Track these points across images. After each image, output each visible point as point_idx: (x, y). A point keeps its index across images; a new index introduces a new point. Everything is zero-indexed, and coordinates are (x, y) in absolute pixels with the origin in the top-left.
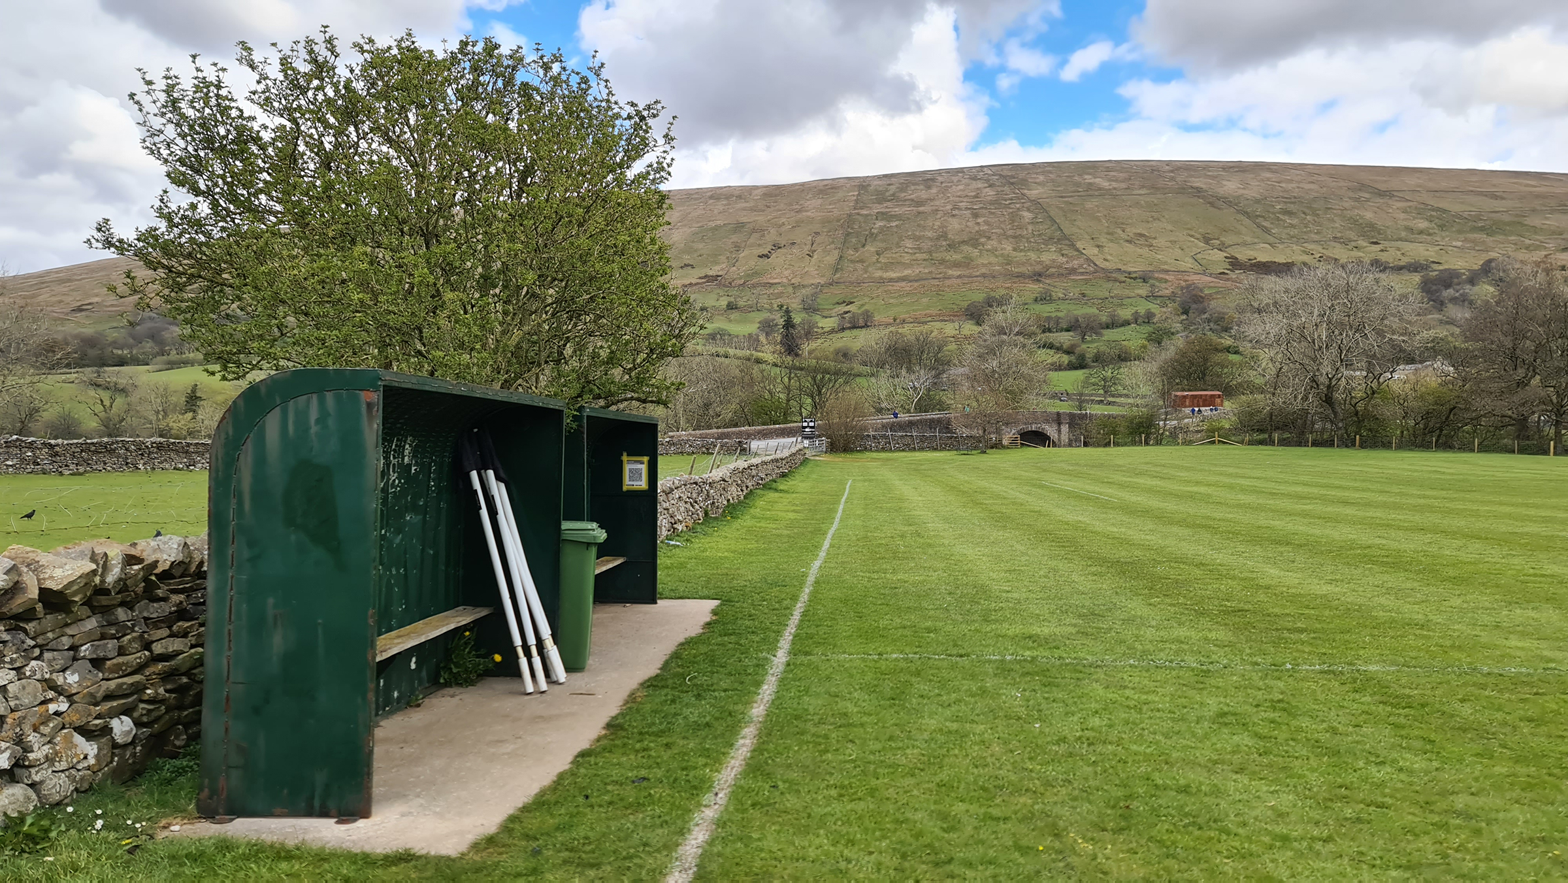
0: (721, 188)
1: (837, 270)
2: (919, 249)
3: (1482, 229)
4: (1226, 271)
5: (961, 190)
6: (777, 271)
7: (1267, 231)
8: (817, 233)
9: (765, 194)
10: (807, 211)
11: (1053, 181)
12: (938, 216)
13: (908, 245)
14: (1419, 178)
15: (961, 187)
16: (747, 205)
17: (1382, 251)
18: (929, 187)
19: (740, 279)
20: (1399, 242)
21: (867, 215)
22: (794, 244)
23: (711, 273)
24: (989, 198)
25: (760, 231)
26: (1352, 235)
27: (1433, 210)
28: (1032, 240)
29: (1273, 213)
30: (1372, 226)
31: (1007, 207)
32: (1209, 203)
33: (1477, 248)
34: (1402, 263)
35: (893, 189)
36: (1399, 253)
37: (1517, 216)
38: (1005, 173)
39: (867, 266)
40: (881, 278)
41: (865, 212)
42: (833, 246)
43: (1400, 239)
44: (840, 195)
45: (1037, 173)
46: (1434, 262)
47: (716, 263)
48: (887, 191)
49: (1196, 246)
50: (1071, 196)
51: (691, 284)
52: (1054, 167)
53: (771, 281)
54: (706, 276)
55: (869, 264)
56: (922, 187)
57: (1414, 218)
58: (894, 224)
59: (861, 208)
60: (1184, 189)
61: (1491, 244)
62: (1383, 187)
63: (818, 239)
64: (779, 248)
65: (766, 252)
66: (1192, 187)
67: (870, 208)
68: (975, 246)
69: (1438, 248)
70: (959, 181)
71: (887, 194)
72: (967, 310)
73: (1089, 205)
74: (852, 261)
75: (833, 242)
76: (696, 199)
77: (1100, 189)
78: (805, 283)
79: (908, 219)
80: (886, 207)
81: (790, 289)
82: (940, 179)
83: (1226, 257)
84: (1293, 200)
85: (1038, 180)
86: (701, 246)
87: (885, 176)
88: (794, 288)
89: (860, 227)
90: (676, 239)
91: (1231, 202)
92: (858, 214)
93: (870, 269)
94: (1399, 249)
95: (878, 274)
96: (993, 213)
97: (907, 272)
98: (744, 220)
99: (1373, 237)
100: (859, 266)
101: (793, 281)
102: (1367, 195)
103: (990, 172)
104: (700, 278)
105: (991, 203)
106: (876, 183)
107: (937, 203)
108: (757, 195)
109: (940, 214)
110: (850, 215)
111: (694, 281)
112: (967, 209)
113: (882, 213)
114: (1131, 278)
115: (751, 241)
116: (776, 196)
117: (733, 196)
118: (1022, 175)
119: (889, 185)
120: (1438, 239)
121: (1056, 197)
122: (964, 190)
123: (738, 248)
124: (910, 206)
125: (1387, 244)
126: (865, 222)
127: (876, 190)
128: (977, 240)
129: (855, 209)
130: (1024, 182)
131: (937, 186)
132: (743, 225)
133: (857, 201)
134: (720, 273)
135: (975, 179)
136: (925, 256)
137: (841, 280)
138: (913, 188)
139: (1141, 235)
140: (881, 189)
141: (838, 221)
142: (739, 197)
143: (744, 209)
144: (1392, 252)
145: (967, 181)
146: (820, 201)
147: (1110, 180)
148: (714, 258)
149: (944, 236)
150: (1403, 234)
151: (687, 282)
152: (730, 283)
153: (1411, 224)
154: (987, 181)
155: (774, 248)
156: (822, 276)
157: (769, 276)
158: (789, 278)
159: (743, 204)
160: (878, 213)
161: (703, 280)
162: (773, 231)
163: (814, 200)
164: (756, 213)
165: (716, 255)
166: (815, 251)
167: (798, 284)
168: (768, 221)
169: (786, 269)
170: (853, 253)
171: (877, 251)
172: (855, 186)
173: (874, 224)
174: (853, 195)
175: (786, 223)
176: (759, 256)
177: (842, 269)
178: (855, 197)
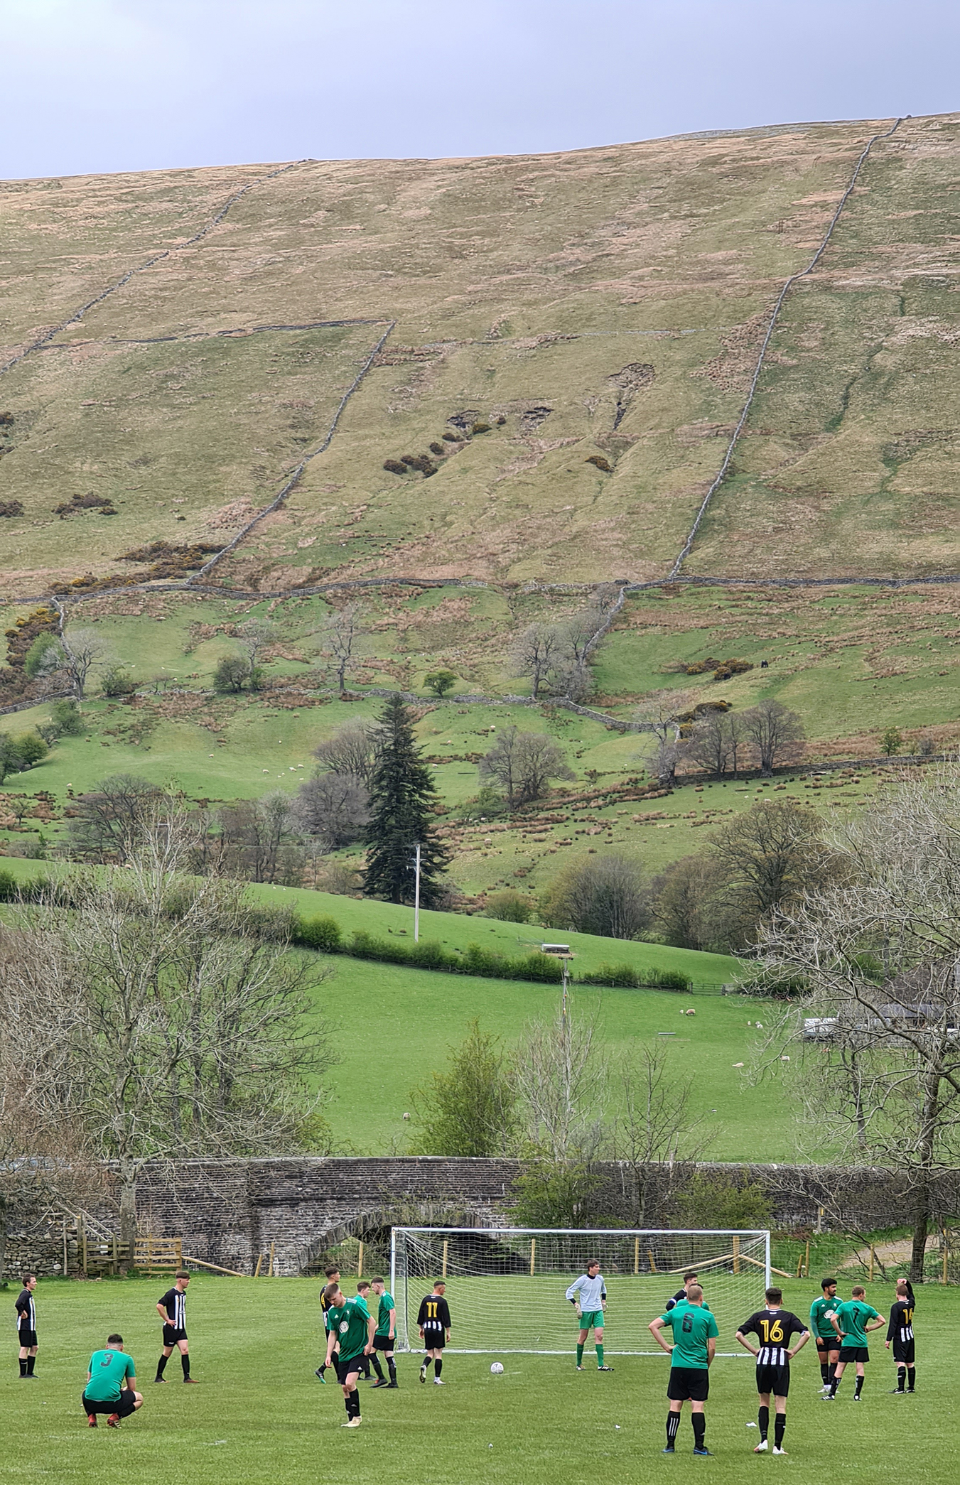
0: (275, 172)
1: (703, 528)
6: (453, 532)
8: (643, 370)
9: (450, 199)
10: (616, 273)
16: (370, 245)
19: (299, 561)
21: (862, 294)
22: (540, 413)
23: (178, 536)
25: (406, 357)
39: (838, 513)
40: (889, 562)
41: (856, 280)
42: (705, 422)
44: (768, 201)
47: (204, 492)
51: (88, 582)
53: (424, 574)
54: (158, 549)
55: (847, 506)
59: (849, 262)
63: (647, 397)
64: (481, 430)
65: (418, 449)
67: (885, 263)
74: (776, 491)
75: (707, 408)
76: (161, 218)
78: (568, 580)
80: (953, 259)
81: (498, 609)
86: (151, 419)
88: (512, 603)
89: (826, 345)
90: (51, 390)
92: (827, 288)
93: (847, 524)
95: (878, 546)
98: (347, 309)
100: (803, 513)
101: (515, 574)
104: (133, 557)
106: (927, 150)
108: (415, 203)
110: (792, 294)
111: (102, 569)
113: (930, 285)
115: (368, 397)
116: (498, 205)
117: (317, 205)
123: (304, 429)
126: (849, 323)
127: (921, 182)
129: (819, 264)
132: (337, 331)
133: (832, 231)
134: (215, 539)
137: (720, 572)
141: (738, 316)
142: (343, 210)
143: (354, 263)
146: (677, 230)
148: (199, 471)
151: (72, 571)
152: (253, 581)
155: (455, 431)
156: (640, 554)
157: (417, 551)
158: (503, 560)
159: (351, 242)
160: (911, 283)
161: (144, 568)
162: (459, 358)
163: (652, 228)
164: (399, 280)
165: (210, 459)
166: (627, 445)
167: (532, 586)
168: (448, 314)
169: (495, 523)
170: (783, 454)
171: (886, 448)
172: (835, 163)
173: (890, 330)
174: (824, 206)
175: (518, 325)
176: (392, 467)
177: (729, 526)
178: (829, 216)
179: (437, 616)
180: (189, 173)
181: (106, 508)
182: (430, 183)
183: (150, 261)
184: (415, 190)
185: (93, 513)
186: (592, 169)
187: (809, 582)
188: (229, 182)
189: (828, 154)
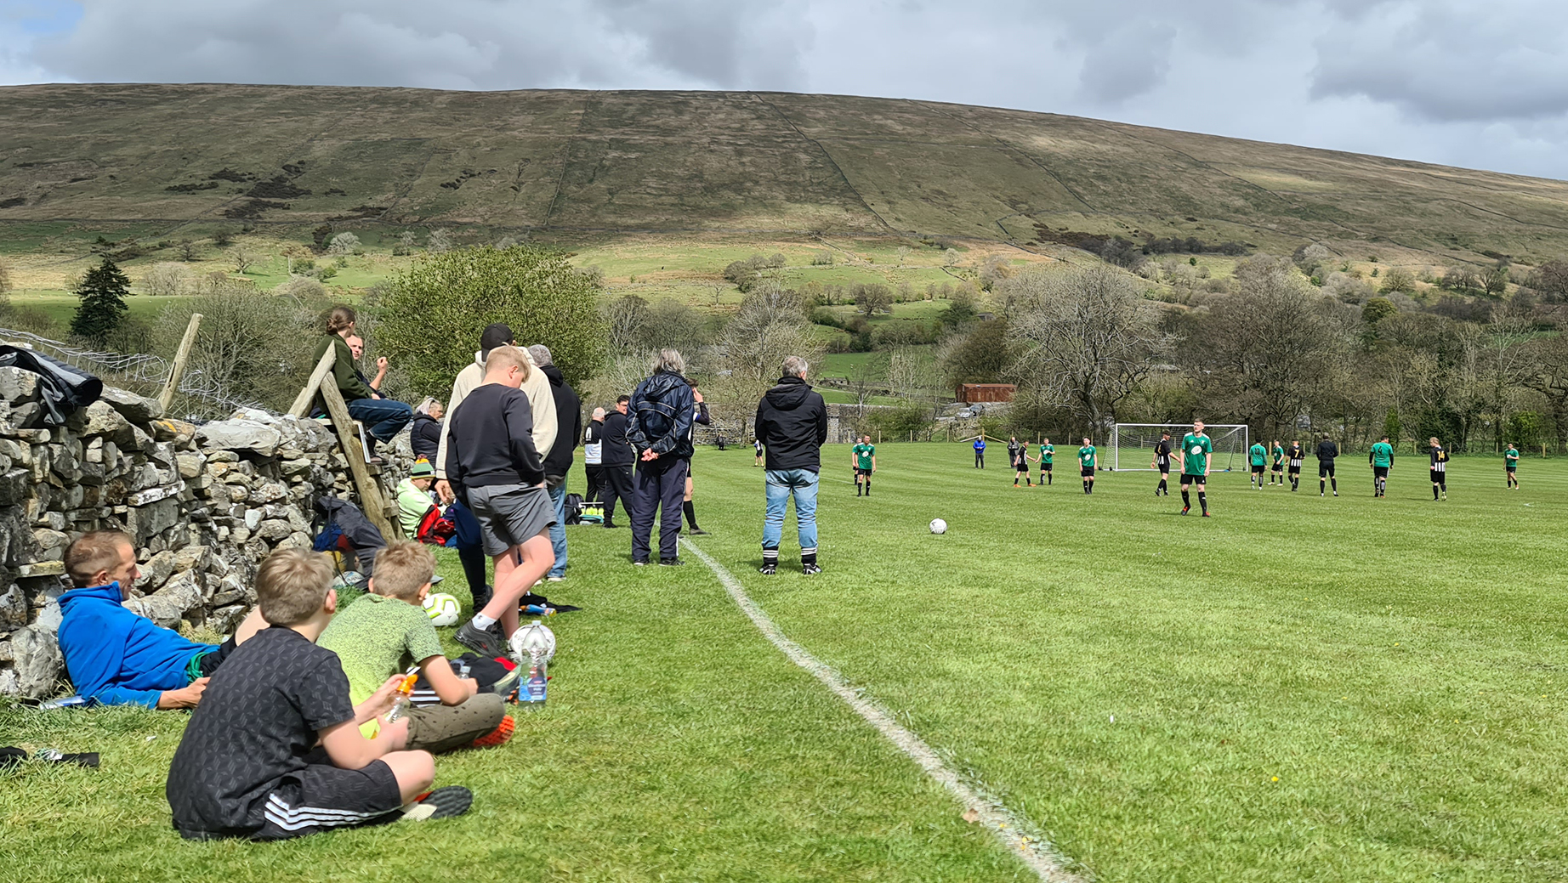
0: (389, 89)
1: (553, 211)
2: (666, 190)
3: (1296, 211)
4: (1034, 242)
5: (721, 119)
6: (467, 207)
7: (1080, 197)
8: (527, 160)
9: (452, 103)
10: (514, 130)
11: (836, 118)
12: (692, 150)
13: (651, 184)
14: (1235, 150)
15: (722, 116)
16: (427, 115)
17: (1198, 229)
18: (680, 113)
19: (414, 213)
20: (1216, 221)
21: (596, 142)
22: (493, 171)
23: (371, 204)
24: (757, 133)
25: (446, 152)
26: (1168, 208)
27: (1249, 187)
28: (810, 189)
29: (1086, 177)
30: (1188, 200)
31: (778, 145)
32: (1017, 160)
33: (1291, 232)
34: (1217, 244)
35: (631, 110)
36: (1215, 232)
37: (1330, 199)
38: (778, 103)
39: (596, 208)
40: (614, 224)
41: (593, 137)
42: (548, 178)
43: (1214, 217)
44: (560, 111)
45: (816, 107)
46: (1249, 245)
47: (381, 191)
48: (625, 112)
49: (1002, 210)
50: (858, 139)
51: (340, 218)
52: (837, 101)
53: (459, 220)
54: (363, 208)
55: (599, 206)
56: (670, 111)
57: (1231, 195)
58: (633, 156)
59: (590, 132)
60: (989, 141)
61: (1305, 229)
62: (1199, 157)
63: (528, 168)
64: (472, 176)
65: (452, 181)
66: (998, 140)
67: (601, 133)
68: (738, 191)
69: (1253, 230)
70: (719, 108)
71: (624, 116)
72: (727, 271)
73: (878, 152)
74: (575, 200)
75: (548, 174)
76: (351, 101)
77: (892, 133)
78: (509, 225)
79: (653, 150)
80: (623, 133)
81: (487, 232)
82: (694, 102)
83: (1035, 225)
84: (1107, 164)
85: (817, 116)
86: (357, 166)
87: (622, 92)
88: (493, 230)
89: (586, 157)
90: (318, 154)
91: (1040, 160)
92: (584, 139)
93: (600, 212)
94: (1214, 228)
95: (610, 219)
96: (762, 152)
97: (648, 219)
98: (423, 134)
99: (1189, 213)
100: (585, 207)
101: (491, 221)
102: (1183, 165)
103: (758, 100)
104: (355, 210)
105: (760, 139)
106: (610, 100)
107: (691, 133)
108: (441, 103)
109: (694, 148)
110: (573, 140)
111: (344, 213)
112: (729, 144)
113: (618, 141)
114: (927, 243)
115: (431, 163)
116: (469, 106)
117: (406, 101)
118: (798, 108)
119: (628, 104)
120: (1254, 220)
121: (839, 138)
122: (724, 120)
123: (412, 173)
124: (654, 134)
125: (1201, 221)
126: (592, 150)
127: (609, 110)
128: (741, 183)
129: (580, 132)
130: (800, 118)
131: (691, 112)
132: (420, 142)
133: (582, 122)
134: (384, 205)
135: (739, 106)
136: (672, 200)
137: (560, 225)
138: (658, 111)
139: (940, 193)
140: (615, 109)
141: (556, 146)
142: (416, 103)
143: (422, 120)
144: (1208, 230)
145: (728, 108)
146: (531, 118)
147: (903, 123)
148: (376, 184)
149: (699, 176)
150: (1220, 211)
151: (334, 214)
152: (399, 220)
153: (1226, 200)
154: (755, 111)
155: (464, 175)
156: (532, 218)
157: (456, 213)
158: (486, 217)
159: (418, 114)
160: (611, 140)
161: (359, 214)
162: (463, 153)
163: (522, 117)
164: (439, 127)
165: (379, 179)
166: (523, 183)
167: (497, 226)
168: (457, 139)
169: (481, 205)
170: (575, 189)
171: (609, 189)
172: (580, 102)
173: (606, 154)
174: (578, 114)
175: (482, 143)
176: (442, 185)
177: (561, 211)
178: (580, 117)
179: (466, 234)
180: (359, 88)
181: (343, 194)
182: (445, 97)
183: (349, 114)
184: (440, 99)
185: (338, 195)
186: (500, 97)
187: (590, 229)
188: (374, 92)
189: (578, 99)
